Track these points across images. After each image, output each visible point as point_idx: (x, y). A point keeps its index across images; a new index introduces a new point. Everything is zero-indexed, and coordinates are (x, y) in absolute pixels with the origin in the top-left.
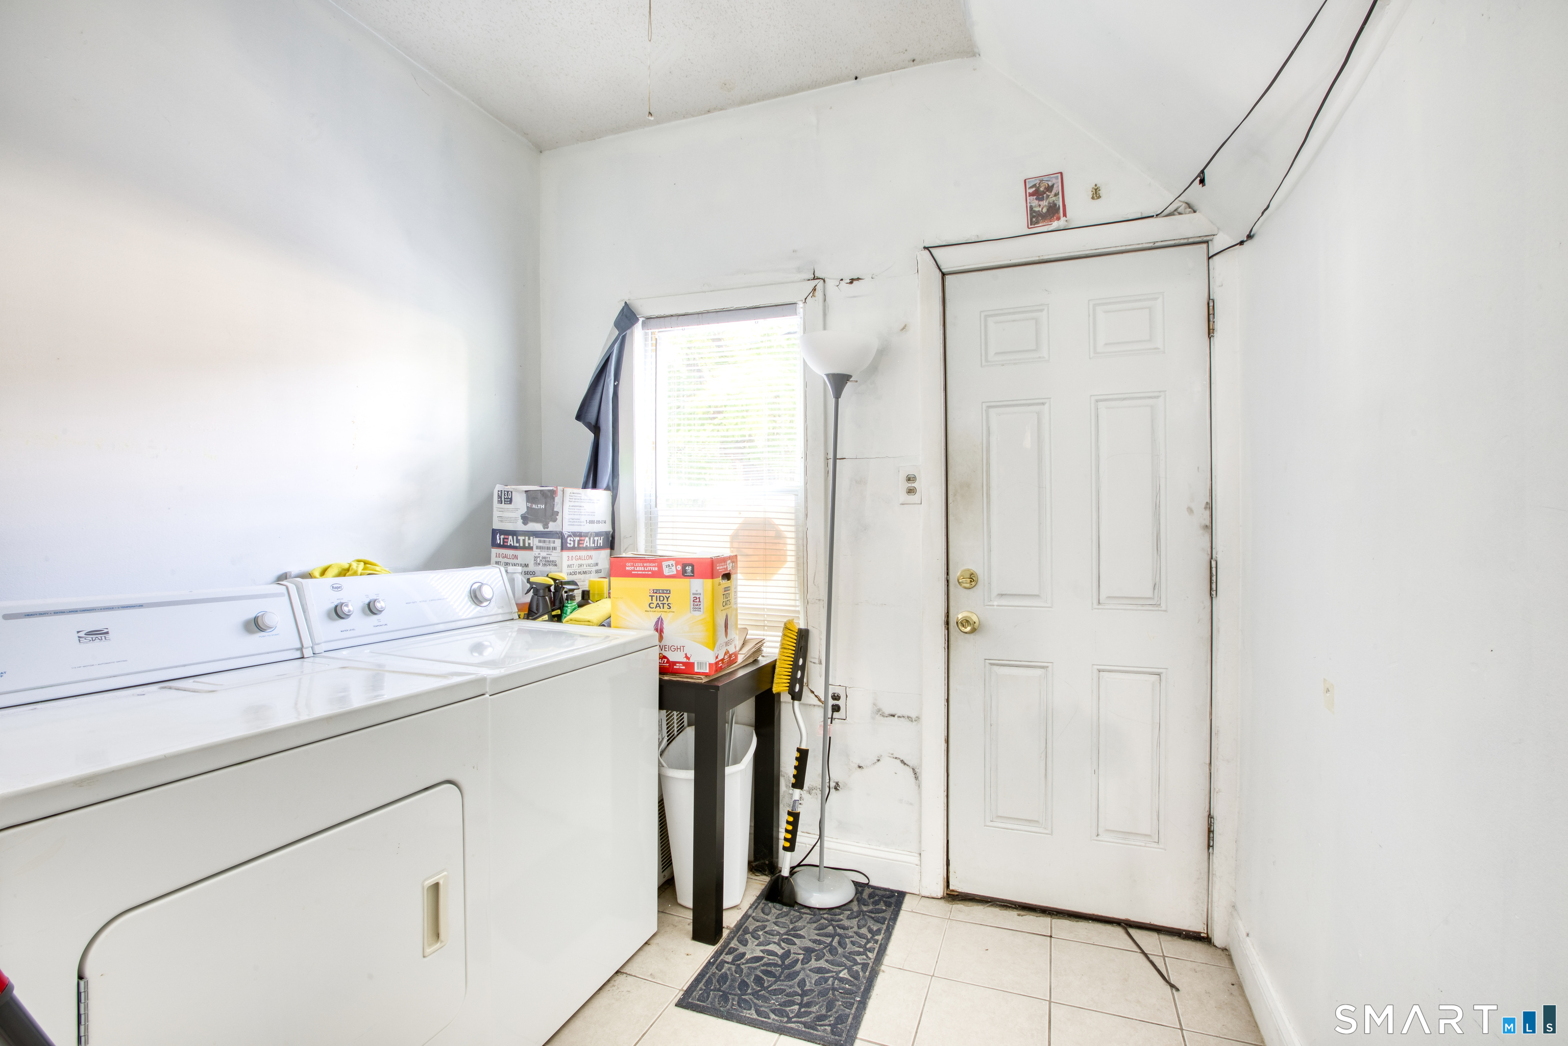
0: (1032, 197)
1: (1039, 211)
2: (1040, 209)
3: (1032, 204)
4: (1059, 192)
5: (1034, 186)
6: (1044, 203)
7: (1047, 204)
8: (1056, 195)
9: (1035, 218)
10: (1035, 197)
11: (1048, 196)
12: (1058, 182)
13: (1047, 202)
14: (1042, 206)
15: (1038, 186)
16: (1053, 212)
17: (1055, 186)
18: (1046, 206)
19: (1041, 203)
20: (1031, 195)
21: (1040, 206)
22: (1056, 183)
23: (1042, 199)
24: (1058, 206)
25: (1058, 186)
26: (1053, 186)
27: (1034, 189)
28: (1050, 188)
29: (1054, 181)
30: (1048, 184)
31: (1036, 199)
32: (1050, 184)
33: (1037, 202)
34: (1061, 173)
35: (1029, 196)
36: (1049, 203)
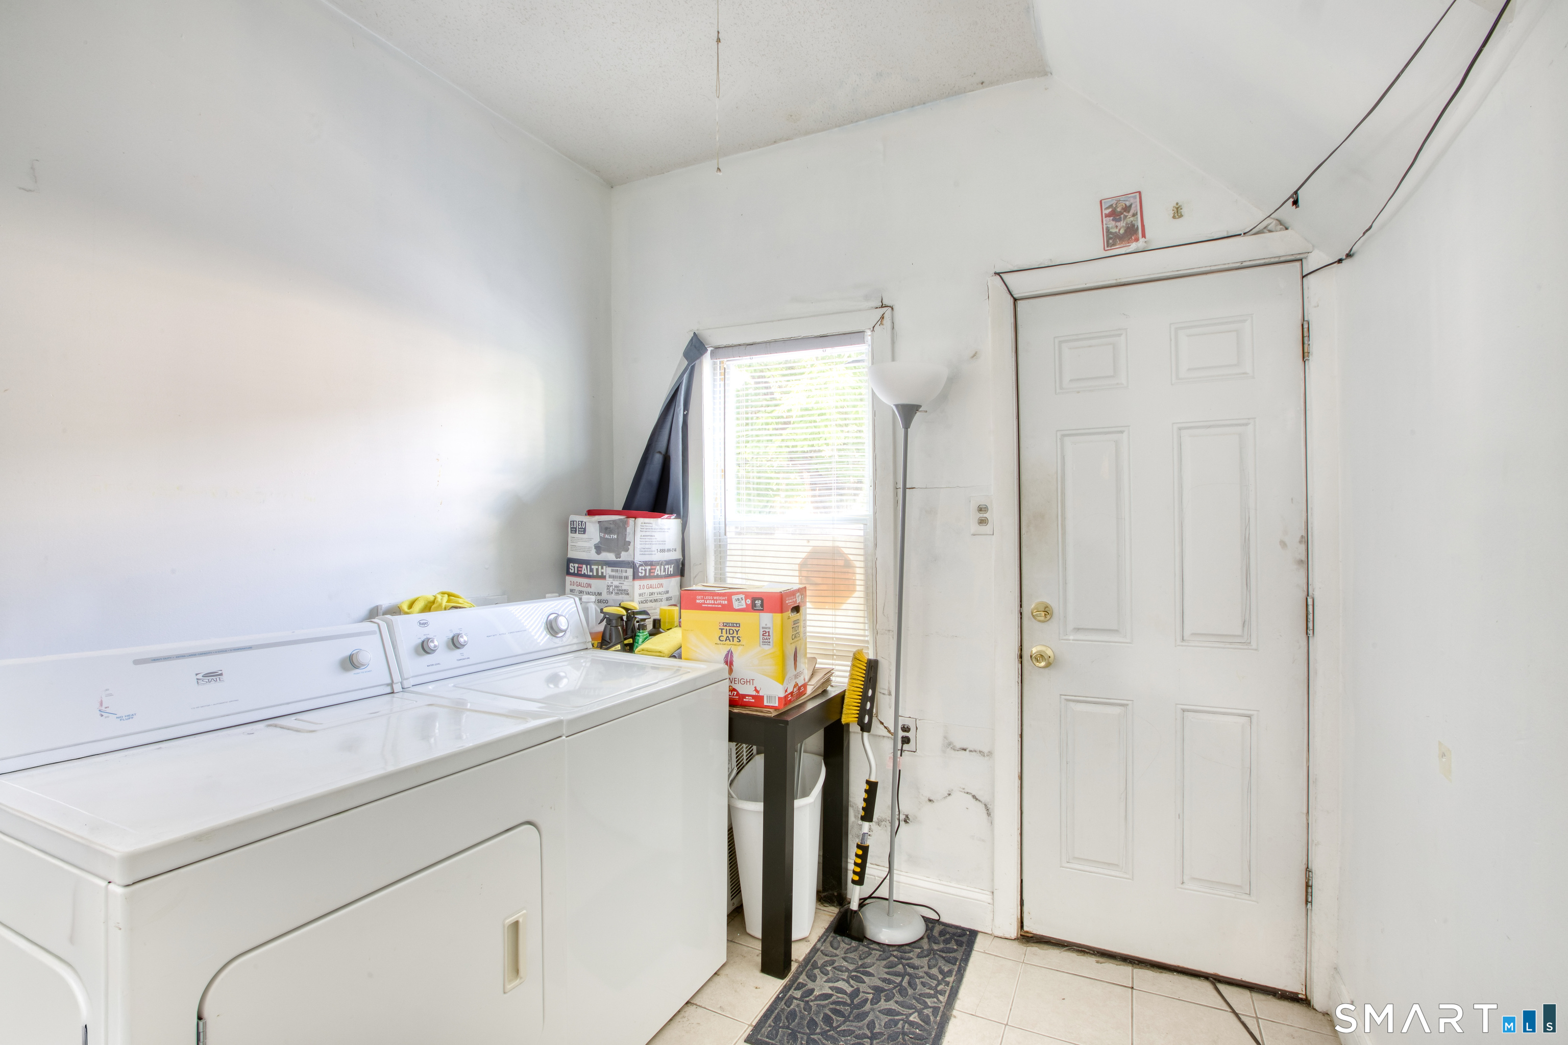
0: (1108, 219)
1: (1116, 232)
2: (1117, 230)
3: (1108, 226)
4: (1137, 213)
5: (1111, 206)
6: (1122, 224)
7: (1124, 225)
8: (1134, 215)
9: (1112, 239)
10: (1112, 218)
11: (1126, 217)
12: (1136, 202)
13: (1125, 222)
14: (1120, 227)
15: (1114, 206)
16: (1131, 233)
17: (1133, 206)
18: (1123, 227)
19: (1118, 224)
20: (1107, 216)
21: (1117, 227)
22: (1134, 203)
23: (1119, 220)
24: (1136, 226)
25: (1136, 206)
26: (1130, 206)
27: (1110, 210)
28: (1127, 209)
29: (1132, 201)
30: (1126, 205)
31: (1113, 220)
32: (1128, 204)
33: (1113, 223)
34: (1140, 193)
35: (1106, 217)
36: (1127, 224)
